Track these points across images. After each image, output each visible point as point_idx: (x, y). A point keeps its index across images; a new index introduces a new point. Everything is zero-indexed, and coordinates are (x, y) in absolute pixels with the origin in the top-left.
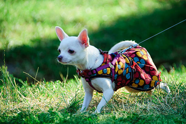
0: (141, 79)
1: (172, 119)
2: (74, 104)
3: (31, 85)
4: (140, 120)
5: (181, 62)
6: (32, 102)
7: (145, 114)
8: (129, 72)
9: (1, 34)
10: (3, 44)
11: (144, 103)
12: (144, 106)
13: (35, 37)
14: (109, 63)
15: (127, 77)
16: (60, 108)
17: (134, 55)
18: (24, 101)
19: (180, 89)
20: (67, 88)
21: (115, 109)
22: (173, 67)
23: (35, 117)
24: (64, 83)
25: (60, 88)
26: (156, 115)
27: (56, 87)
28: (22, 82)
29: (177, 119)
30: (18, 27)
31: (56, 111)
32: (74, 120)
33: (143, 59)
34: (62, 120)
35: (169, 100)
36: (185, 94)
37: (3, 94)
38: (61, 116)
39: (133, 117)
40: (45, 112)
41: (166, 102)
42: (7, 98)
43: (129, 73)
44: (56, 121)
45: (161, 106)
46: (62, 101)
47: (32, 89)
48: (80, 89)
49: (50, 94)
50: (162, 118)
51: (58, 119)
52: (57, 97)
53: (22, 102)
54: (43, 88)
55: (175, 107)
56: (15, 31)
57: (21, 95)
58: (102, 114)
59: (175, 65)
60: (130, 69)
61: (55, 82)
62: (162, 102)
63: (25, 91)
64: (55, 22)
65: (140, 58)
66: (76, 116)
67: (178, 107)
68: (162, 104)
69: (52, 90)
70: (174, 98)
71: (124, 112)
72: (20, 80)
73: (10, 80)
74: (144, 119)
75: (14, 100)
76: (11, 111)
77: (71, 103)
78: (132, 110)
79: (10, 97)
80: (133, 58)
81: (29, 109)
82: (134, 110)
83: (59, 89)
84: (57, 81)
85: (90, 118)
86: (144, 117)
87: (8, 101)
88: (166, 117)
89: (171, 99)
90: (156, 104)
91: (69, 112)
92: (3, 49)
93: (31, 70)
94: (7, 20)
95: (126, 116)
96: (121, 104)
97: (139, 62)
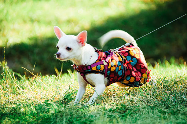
0: (131, 76)
1: (156, 109)
2: (68, 96)
3: (28, 79)
4: (128, 111)
5: (165, 58)
6: (30, 94)
7: (132, 105)
8: (122, 69)
9: (1, 32)
10: (3, 42)
11: (131, 95)
12: (131, 98)
13: (32, 35)
14: (103, 60)
15: (119, 74)
16: (55, 100)
17: (127, 54)
18: (22, 93)
19: (164, 82)
20: (61, 82)
21: (105, 101)
22: (157, 62)
23: (32, 108)
24: (58, 77)
25: (55, 81)
26: (142, 106)
27: (51, 81)
28: (20, 76)
29: (161, 109)
30: (17, 26)
31: (51, 103)
32: (67, 111)
33: (135, 58)
34: (57, 110)
35: (154, 92)
36: (168, 87)
37: (3, 87)
38: (56, 107)
39: (121, 108)
40: (41, 104)
41: (152, 94)
42: (6, 90)
43: (121, 71)
44: (51, 111)
45: (147, 98)
46: (57, 93)
47: (29, 83)
48: (73, 82)
49: (46, 87)
50: (148, 108)
51: (54, 109)
52: (52, 89)
53: (20, 94)
54: (39, 81)
55: (160, 99)
56: (14, 30)
57: (20, 88)
58: (93, 105)
59: (160, 61)
60: (122, 67)
61: (51, 76)
62: (148, 95)
63: (23, 85)
64: (50, 22)
65: (133, 57)
66: (69, 107)
67: (162, 99)
68: (148, 96)
69: (48, 83)
70: (159, 90)
71: (113, 104)
72: (18, 75)
73: (9, 75)
74: (131, 110)
75: (14, 93)
76: (11, 102)
77: (65, 95)
78: (120, 101)
79: (9, 90)
80: (126, 57)
81: (26, 101)
82: (122, 102)
83: (54, 83)
84: (53, 75)
85: (82, 109)
86: (131, 107)
87: (8, 93)
88: (151, 108)
89: (156, 91)
90: (142, 96)
91: (63, 104)
92: (3, 46)
93: (29, 66)
94: (6, 20)
95: (115, 108)
96: (110, 96)
97: (131, 60)
